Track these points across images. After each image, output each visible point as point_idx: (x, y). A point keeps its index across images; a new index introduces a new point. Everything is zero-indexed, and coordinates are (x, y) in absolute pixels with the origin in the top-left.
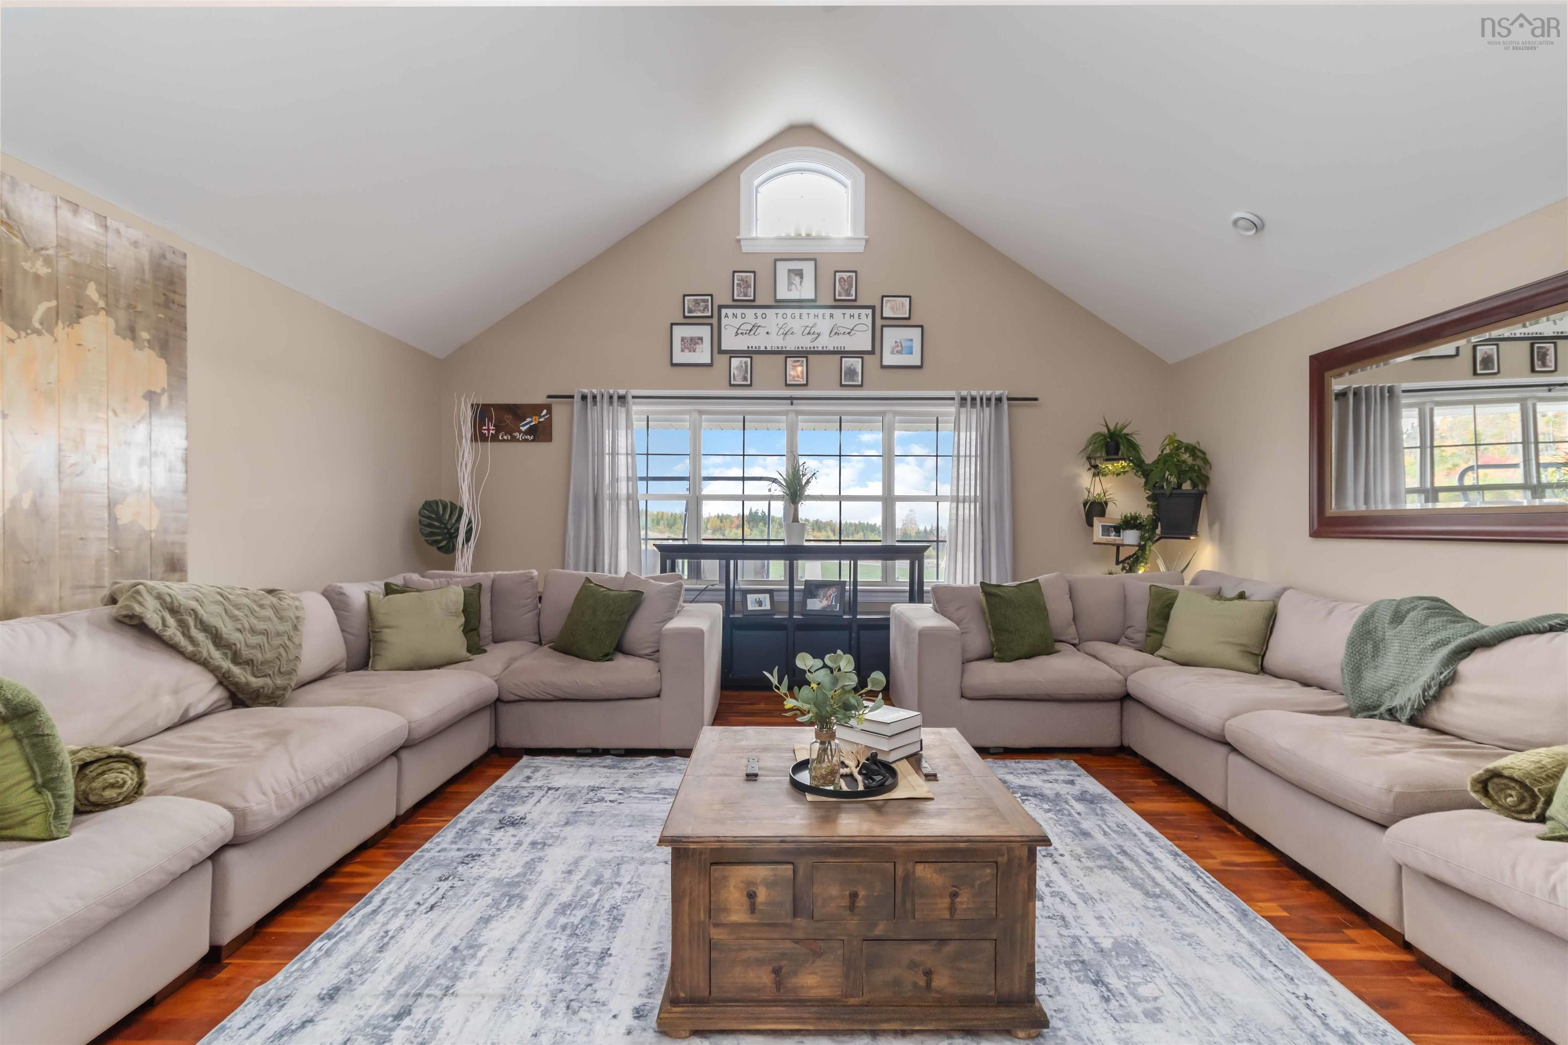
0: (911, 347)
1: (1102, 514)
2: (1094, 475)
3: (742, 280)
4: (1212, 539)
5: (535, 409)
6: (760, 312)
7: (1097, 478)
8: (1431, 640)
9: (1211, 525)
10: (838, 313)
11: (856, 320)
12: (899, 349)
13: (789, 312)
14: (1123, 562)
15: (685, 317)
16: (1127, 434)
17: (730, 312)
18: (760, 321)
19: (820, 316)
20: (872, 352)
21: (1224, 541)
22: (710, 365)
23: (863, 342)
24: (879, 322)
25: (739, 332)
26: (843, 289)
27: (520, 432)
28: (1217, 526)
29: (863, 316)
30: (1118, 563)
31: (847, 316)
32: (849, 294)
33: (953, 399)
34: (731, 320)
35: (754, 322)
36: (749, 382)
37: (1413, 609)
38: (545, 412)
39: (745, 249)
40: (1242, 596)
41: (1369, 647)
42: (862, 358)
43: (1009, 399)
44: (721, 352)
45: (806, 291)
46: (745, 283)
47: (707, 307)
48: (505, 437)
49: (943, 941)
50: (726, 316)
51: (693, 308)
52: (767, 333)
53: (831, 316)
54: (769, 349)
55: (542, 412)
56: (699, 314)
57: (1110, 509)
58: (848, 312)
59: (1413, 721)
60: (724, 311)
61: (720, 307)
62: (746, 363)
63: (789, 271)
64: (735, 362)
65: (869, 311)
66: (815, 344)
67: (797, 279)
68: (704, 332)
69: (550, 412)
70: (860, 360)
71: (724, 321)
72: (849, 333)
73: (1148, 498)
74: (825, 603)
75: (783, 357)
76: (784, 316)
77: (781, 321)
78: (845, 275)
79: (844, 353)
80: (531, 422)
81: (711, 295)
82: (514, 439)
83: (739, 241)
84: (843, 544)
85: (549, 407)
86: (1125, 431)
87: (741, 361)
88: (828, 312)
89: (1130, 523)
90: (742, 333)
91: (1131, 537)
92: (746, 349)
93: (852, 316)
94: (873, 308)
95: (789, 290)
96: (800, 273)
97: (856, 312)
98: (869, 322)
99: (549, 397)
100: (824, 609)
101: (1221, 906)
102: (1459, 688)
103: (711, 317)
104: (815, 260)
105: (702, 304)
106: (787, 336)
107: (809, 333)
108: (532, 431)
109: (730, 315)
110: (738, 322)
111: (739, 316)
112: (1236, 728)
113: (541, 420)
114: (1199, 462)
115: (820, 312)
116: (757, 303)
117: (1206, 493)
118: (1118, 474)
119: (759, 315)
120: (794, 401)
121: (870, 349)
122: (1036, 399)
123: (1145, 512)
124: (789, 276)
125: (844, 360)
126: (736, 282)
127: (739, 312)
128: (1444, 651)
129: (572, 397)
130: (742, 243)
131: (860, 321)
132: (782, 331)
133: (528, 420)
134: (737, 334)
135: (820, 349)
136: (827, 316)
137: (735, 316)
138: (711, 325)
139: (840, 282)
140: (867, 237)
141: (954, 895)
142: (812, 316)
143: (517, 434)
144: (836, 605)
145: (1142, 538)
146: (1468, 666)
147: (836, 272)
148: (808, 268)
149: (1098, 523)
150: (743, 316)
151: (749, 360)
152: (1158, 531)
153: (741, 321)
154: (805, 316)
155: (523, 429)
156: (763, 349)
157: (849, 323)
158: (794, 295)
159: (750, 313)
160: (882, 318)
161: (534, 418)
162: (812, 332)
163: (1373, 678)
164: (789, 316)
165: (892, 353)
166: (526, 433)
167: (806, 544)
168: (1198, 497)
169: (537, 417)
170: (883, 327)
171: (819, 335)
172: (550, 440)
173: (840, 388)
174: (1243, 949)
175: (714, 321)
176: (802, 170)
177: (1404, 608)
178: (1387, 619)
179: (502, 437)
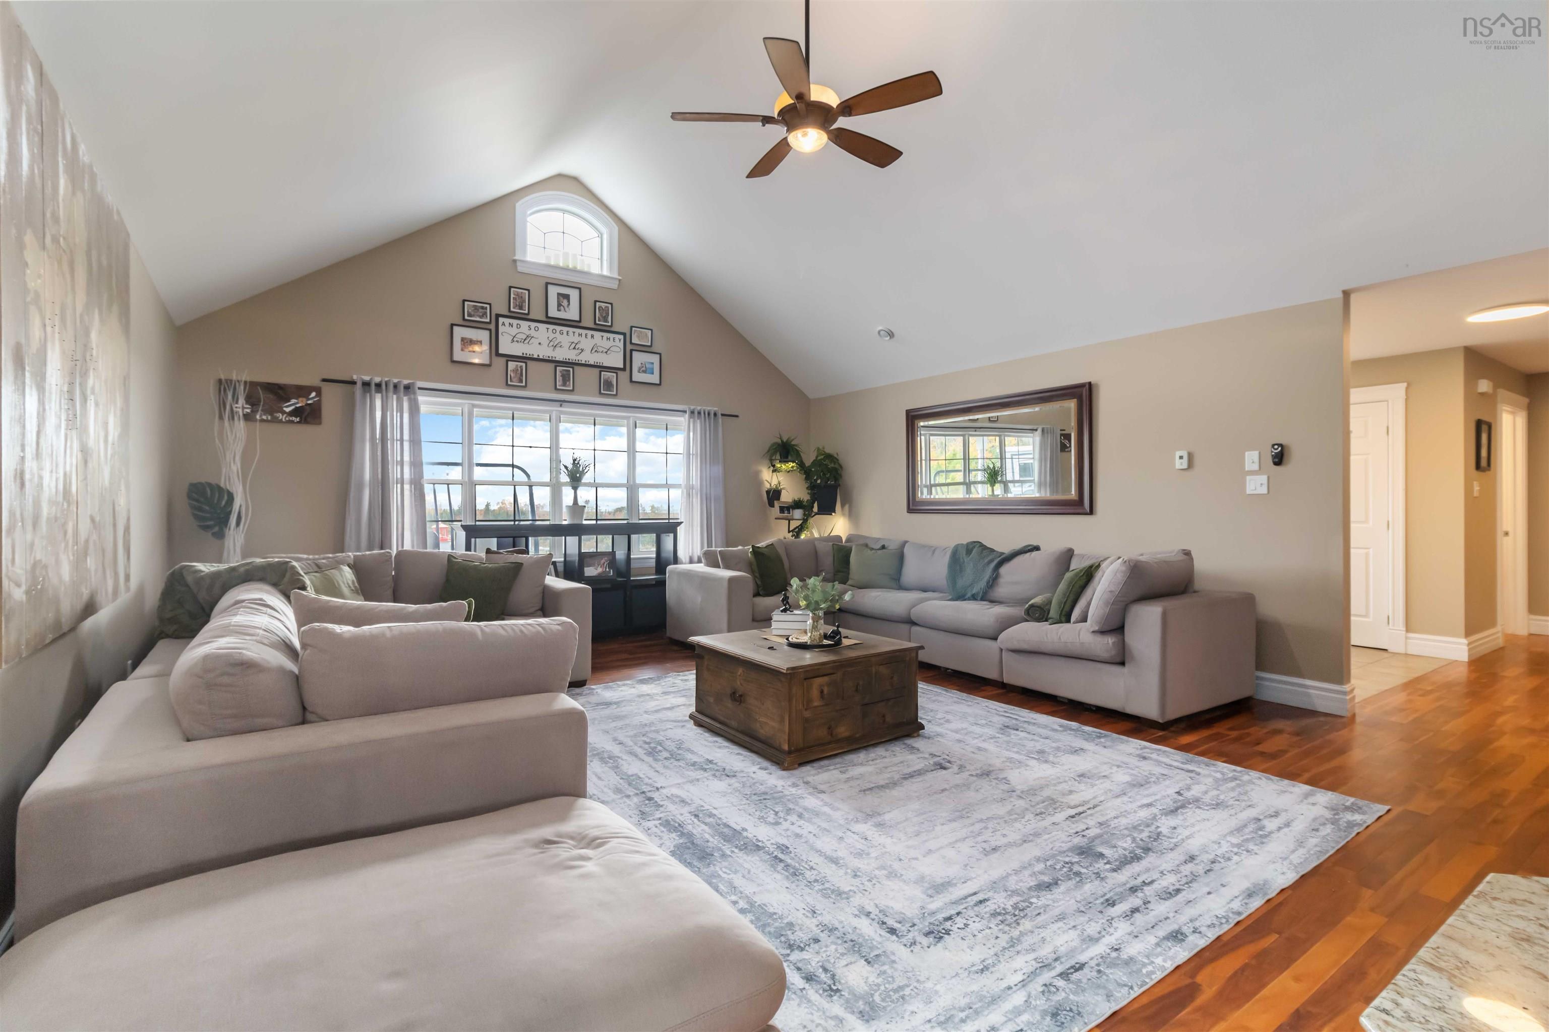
0: (653, 369)
1: (778, 498)
2: (773, 471)
3: (518, 295)
4: (844, 515)
5: (302, 391)
6: (533, 325)
7: (775, 474)
8: (986, 561)
9: (843, 506)
10: (597, 334)
11: (611, 343)
12: (644, 370)
13: (558, 328)
14: (792, 531)
15: (464, 319)
16: (796, 445)
17: (507, 321)
18: (533, 333)
19: (584, 335)
20: (624, 369)
21: (853, 516)
22: (489, 365)
23: (616, 360)
24: (629, 347)
25: (515, 339)
26: (602, 316)
27: (284, 412)
28: (847, 507)
29: (617, 340)
30: (789, 532)
31: (605, 338)
32: (606, 321)
33: (685, 412)
34: (507, 329)
35: (528, 333)
36: (524, 384)
37: (974, 547)
38: (313, 394)
39: (520, 269)
40: (883, 547)
41: (958, 568)
42: (617, 373)
43: (723, 415)
44: (498, 354)
45: (572, 313)
46: (520, 297)
47: (486, 313)
48: (264, 417)
49: (888, 700)
50: (503, 324)
51: (472, 313)
52: (540, 344)
53: (592, 336)
54: (541, 357)
55: (310, 395)
56: (478, 319)
57: (783, 493)
58: (606, 335)
59: (982, 599)
60: (501, 320)
61: (498, 316)
62: (521, 367)
63: (559, 294)
64: (512, 365)
65: (622, 337)
66: (579, 358)
67: (565, 303)
68: (484, 335)
69: (319, 394)
70: (615, 375)
71: (501, 329)
72: (606, 352)
73: (807, 488)
74: (600, 570)
75: (553, 365)
76: (554, 331)
77: (552, 336)
78: (603, 305)
79: (602, 368)
80: (297, 403)
81: (490, 304)
82: (275, 420)
83: (515, 261)
84: (599, 522)
85: (319, 391)
86: (793, 443)
87: (517, 365)
88: (590, 333)
89: (797, 504)
90: (517, 341)
91: (798, 513)
92: (521, 355)
93: (608, 339)
94: (624, 334)
95: (559, 310)
96: (567, 297)
97: (611, 336)
98: (621, 345)
99: (324, 380)
100: (599, 575)
101: (936, 690)
102: (1002, 580)
103: (490, 323)
104: (580, 289)
105: (481, 310)
106: (557, 348)
107: (574, 348)
108: (297, 412)
109: (507, 324)
110: (514, 331)
111: (515, 325)
112: (915, 613)
113: (309, 402)
114: (837, 466)
115: (584, 332)
116: (530, 317)
117: (839, 485)
118: (789, 472)
119: (533, 328)
120: (564, 404)
121: (622, 366)
122: (737, 416)
123: (805, 496)
124: (558, 298)
125: (602, 373)
126: (512, 296)
127: (515, 322)
128: (993, 565)
129: (353, 383)
130: (518, 264)
131: (614, 344)
132: (552, 344)
133: (293, 401)
134: (513, 341)
135: (583, 362)
136: (589, 336)
137: (511, 325)
138: (490, 330)
139: (599, 310)
140: (620, 278)
141: (892, 678)
142: (576, 334)
143: (280, 416)
144: (610, 571)
145: (804, 515)
146: (1004, 570)
147: (596, 302)
148: (574, 295)
149: (777, 504)
150: (518, 326)
151: (524, 365)
152: (815, 509)
153: (517, 331)
154: (571, 333)
155: (288, 410)
156: (535, 356)
157: (607, 344)
158: (562, 315)
159: (524, 324)
160: (631, 343)
161: (300, 399)
162: (577, 347)
163: (961, 583)
164: (558, 332)
165: (639, 372)
166: (291, 414)
167: (585, 522)
168: (835, 488)
169: (304, 399)
170: (631, 351)
171: (582, 350)
172: (320, 423)
173: (598, 395)
174: (956, 700)
175: (492, 327)
176: (564, 211)
177: (971, 546)
178: (964, 553)
179: (260, 416)
